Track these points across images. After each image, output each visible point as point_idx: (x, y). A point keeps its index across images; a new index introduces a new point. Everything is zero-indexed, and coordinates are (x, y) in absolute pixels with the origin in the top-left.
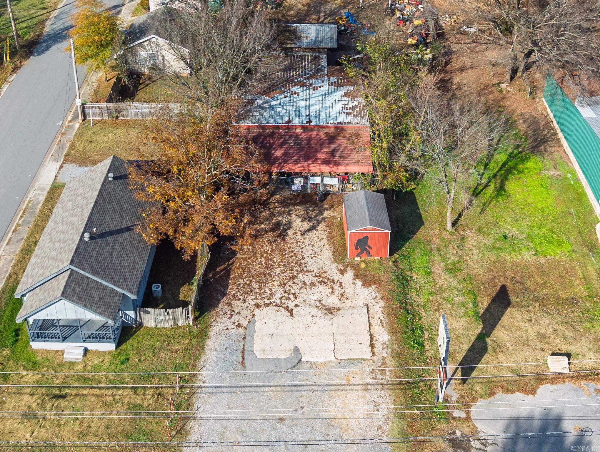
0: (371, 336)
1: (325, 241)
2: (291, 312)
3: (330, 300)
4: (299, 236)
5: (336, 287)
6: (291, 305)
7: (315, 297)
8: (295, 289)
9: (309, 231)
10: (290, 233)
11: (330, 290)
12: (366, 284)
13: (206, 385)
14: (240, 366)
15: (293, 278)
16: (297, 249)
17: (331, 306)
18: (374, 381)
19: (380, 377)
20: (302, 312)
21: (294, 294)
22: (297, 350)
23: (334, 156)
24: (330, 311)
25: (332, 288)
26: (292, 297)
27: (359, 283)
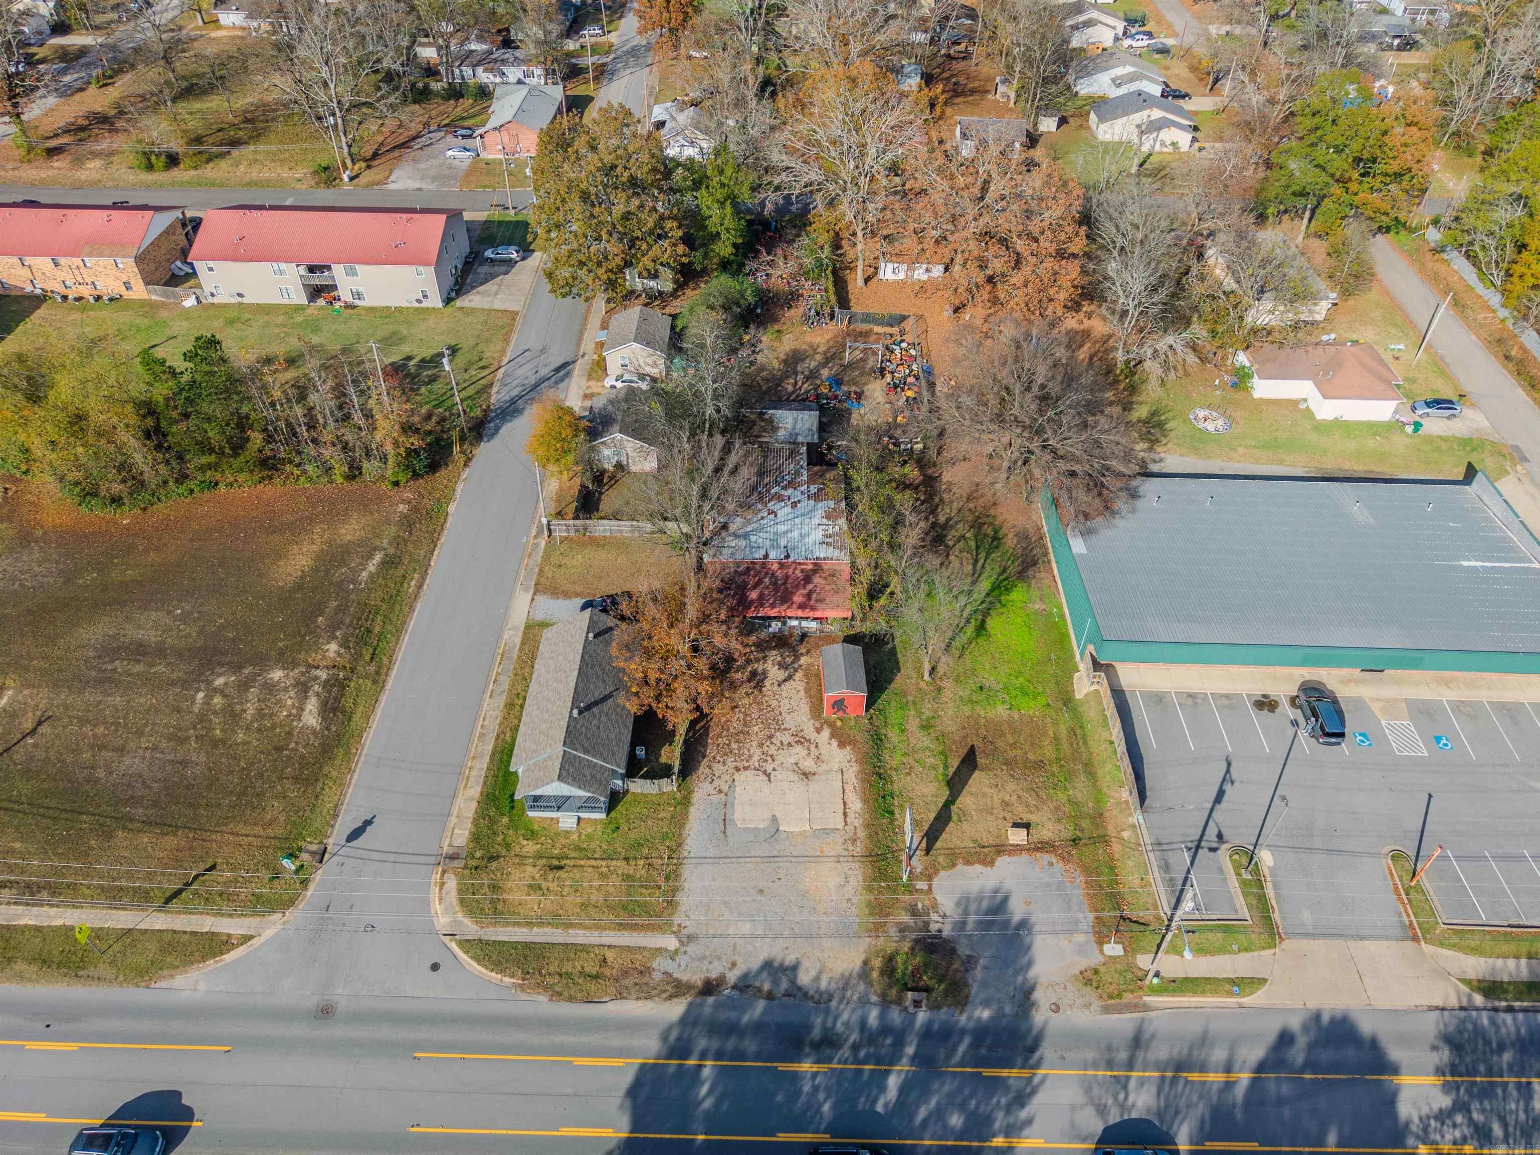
0: (845, 803)
1: (802, 693)
2: (769, 776)
3: (806, 764)
4: (776, 688)
5: (812, 747)
6: (769, 767)
7: (792, 760)
8: (772, 750)
9: (785, 680)
10: (767, 683)
11: (806, 752)
12: (842, 745)
13: (692, 855)
14: (722, 835)
15: (771, 737)
16: (774, 703)
17: (807, 770)
18: (846, 853)
19: (851, 848)
20: (779, 777)
21: (771, 756)
22: (774, 819)
23: (809, 599)
24: (806, 775)
25: (809, 749)
26: (769, 759)
27: (835, 743)
